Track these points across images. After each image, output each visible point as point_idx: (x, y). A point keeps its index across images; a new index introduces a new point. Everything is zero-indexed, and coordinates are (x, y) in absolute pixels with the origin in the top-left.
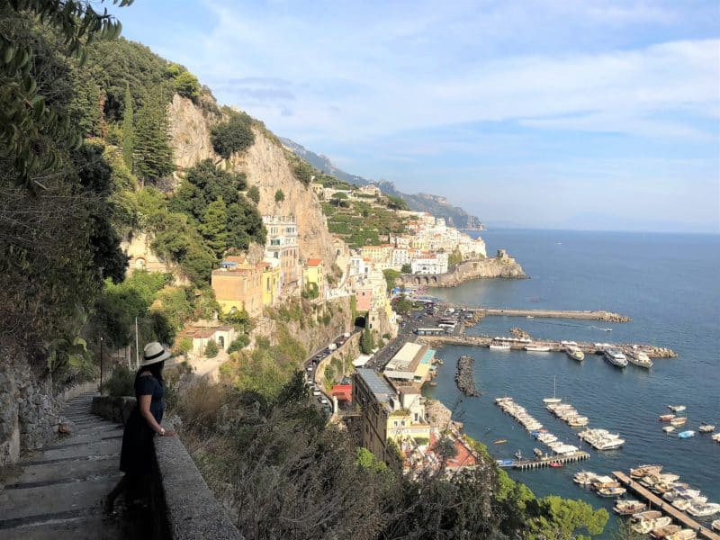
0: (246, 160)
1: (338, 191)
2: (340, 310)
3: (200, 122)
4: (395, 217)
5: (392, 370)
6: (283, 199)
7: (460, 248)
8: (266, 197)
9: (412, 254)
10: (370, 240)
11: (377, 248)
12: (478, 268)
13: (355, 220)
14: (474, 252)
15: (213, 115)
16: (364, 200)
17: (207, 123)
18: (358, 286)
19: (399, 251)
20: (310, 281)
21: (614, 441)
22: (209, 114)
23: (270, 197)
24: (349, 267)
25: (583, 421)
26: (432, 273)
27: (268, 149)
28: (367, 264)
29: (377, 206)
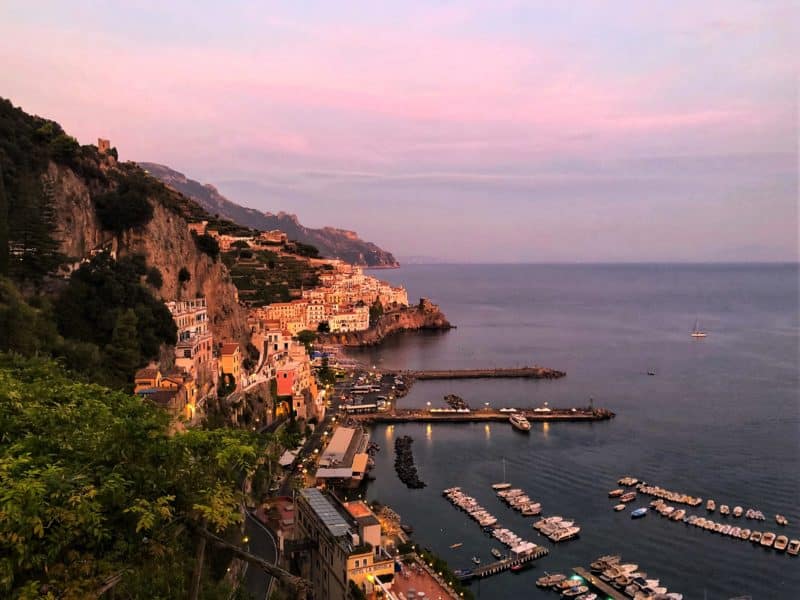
0: (143, 238)
1: (237, 239)
2: (261, 400)
3: (84, 194)
4: (307, 267)
5: (325, 467)
6: (189, 279)
7: (381, 300)
8: (169, 278)
9: (328, 309)
10: (279, 295)
11: (287, 305)
12: (401, 319)
13: (260, 272)
14: (395, 302)
15: (97, 181)
16: (269, 248)
17: (91, 194)
18: (278, 366)
19: (314, 307)
20: (225, 372)
21: (569, 529)
22: (92, 182)
23: (173, 277)
24: (266, 344)
25: (536, 507)
26: (352, 330)
27: (168, 221)
28: (286, 339)
29: (285, 255)
